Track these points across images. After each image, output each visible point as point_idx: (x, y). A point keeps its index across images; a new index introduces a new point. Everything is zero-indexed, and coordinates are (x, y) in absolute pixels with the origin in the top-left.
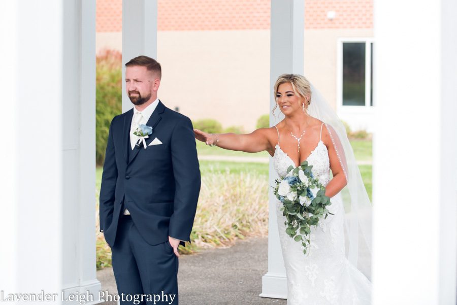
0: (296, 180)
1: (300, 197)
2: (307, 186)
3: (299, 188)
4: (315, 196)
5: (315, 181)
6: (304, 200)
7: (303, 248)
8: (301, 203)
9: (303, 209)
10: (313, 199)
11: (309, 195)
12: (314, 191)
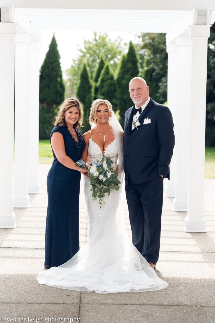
0: (100, 166)
1: (100, 175)
2: (105, 170)
3: (101, 170)
4: (109, 176)
5: (112, 169)
6: (101, 177)
7: (100, 205)
8: (100, 179)
9: (100, 182)
10: (107, 178)
11: (105, 175)
12: (109, 175)
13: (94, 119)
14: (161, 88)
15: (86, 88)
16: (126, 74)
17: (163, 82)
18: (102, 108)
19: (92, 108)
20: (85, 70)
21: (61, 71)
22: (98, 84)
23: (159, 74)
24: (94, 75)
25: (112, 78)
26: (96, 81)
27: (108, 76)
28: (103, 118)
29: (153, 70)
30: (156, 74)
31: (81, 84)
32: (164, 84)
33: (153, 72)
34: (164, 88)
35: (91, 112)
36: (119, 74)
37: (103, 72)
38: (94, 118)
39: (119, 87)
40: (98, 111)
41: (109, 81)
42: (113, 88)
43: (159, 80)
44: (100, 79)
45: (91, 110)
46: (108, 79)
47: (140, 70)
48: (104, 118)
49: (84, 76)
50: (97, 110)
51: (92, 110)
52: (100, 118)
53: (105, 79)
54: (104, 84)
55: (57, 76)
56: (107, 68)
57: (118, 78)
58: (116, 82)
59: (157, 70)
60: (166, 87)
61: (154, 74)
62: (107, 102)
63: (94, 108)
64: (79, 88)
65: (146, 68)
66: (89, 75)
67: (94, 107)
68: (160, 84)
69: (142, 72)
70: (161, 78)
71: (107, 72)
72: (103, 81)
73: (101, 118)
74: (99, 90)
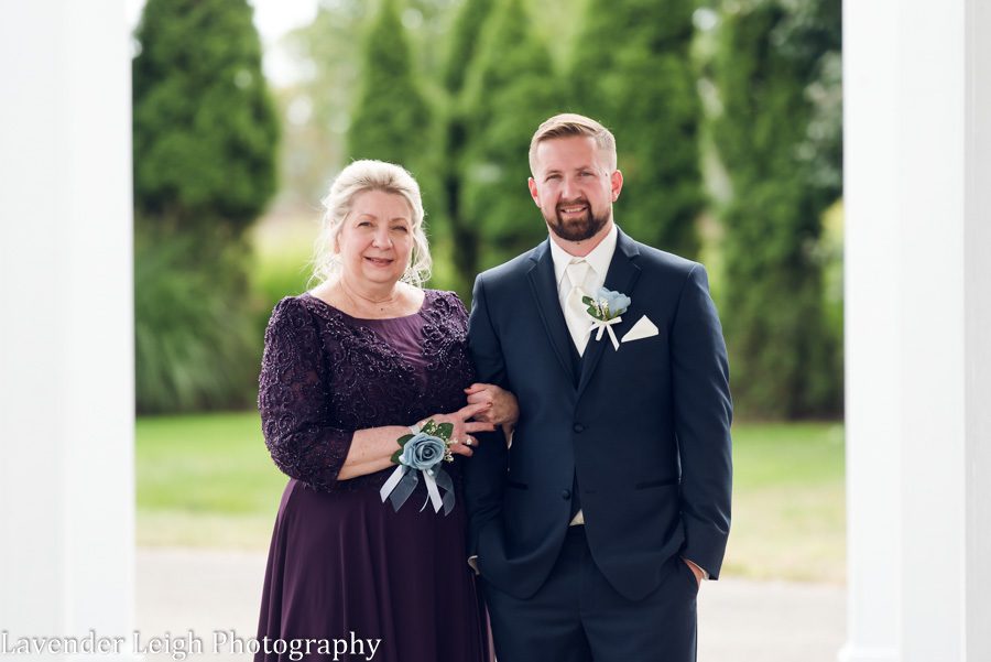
15: (402, 119)
49: (386, 58)
72: (493, 82)
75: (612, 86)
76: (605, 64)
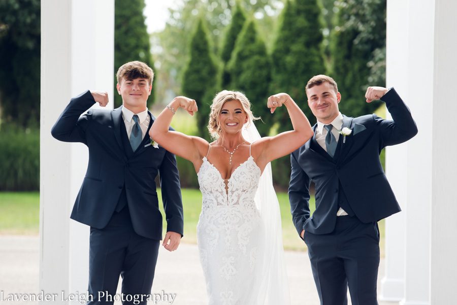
13: (216, 126)
14: (373, 72)
15: (204, 73)
16: (293, 42)
17: (377, 59)
18: (231, 107)
19: (213, 107)
20: (201, 34)
21: (146, 36)
22: (232, 63)
23: (368, 41)
24: (222, 44)
25: (262, 51)
26: (226, 58)
27: (253, 47)
28: (231, 124)
29: (355, 33)
30: (361, 42)
31: (191, 64)
32: (380, 64)
33: (354, 38)
34: (378, 72)
35: (212, 113)
36: (278, 41)
37: (241, 37)
38: (217, 124)
39: (278, 72)
40: (224, 112)
41: (256, 57)
42: (264, 72)
43: (368, 55)
44: (234, 55)
45: (212, 109)
46: (252, 53)
47: (326, 32)
48: (233, 124)
49: (199, 47)
50: (221, 111)
51: (214, 110)
52: (227, 124)
53: (246, 53)
54: (245, 64)
55: (137, 47)
56: (252, 29)
57: (277, 51)
58: (271, 60)
59: (364, 32)
60: (383, 69)
61: (356, 41)
62: (241, 96)
63: (217, 107)
64: (187, 75)
65: (338, 29)
66: (211, 44)
67: (216, 104)
68: (371, 64)
69: (329, 38)
70: (372, 49)
71: (252, 37)
72: (241, 57)
73: (229, 124)
74: (234, 78)
75: (289, 59)
76: (287, 51)
